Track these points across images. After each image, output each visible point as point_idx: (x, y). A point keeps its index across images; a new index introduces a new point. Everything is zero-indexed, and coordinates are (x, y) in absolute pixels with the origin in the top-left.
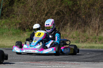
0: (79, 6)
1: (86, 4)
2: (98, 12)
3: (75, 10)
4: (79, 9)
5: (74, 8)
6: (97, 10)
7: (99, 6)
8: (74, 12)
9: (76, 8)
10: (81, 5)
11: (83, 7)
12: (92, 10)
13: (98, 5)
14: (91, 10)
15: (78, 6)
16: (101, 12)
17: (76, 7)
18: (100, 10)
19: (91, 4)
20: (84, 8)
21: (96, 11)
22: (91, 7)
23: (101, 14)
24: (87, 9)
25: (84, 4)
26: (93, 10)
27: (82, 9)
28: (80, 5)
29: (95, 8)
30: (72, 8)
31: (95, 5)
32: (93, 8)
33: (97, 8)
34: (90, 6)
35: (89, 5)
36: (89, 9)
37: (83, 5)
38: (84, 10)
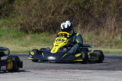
0: (92, 4)
1: (99, 1)
2: (114, 11)
3: (87, 8)
4: (91, 7)
5: (86, 6)
6: (113, 8)
7: (116, 3)
8: (86, 10)
9: (89, 6)
10: (94, 2)
11: (96, 5)
12: (107, 8)
13: (114, 3)
14: (105, 8)
15: (90, 3)
16: (117, 11)
17: (87, 4)
18: (116, 8)
19: (105, 1)
20: (98, 5)
21: (112, 10)
22: (106, 4)
23: (117, 13)
24: (101, 7)
25: (98, 1)
26: (109, 9)
27: (95, 7)
28: (92, 2)
29: (111, 6)
30: (84, 6)
31: (111, 2)
32: (109, 5)
33: (112, 6)
34: (104, 4)
35: (104, 2)
36: (103, 6)
37: (96, 3)
38: (97, 8)
